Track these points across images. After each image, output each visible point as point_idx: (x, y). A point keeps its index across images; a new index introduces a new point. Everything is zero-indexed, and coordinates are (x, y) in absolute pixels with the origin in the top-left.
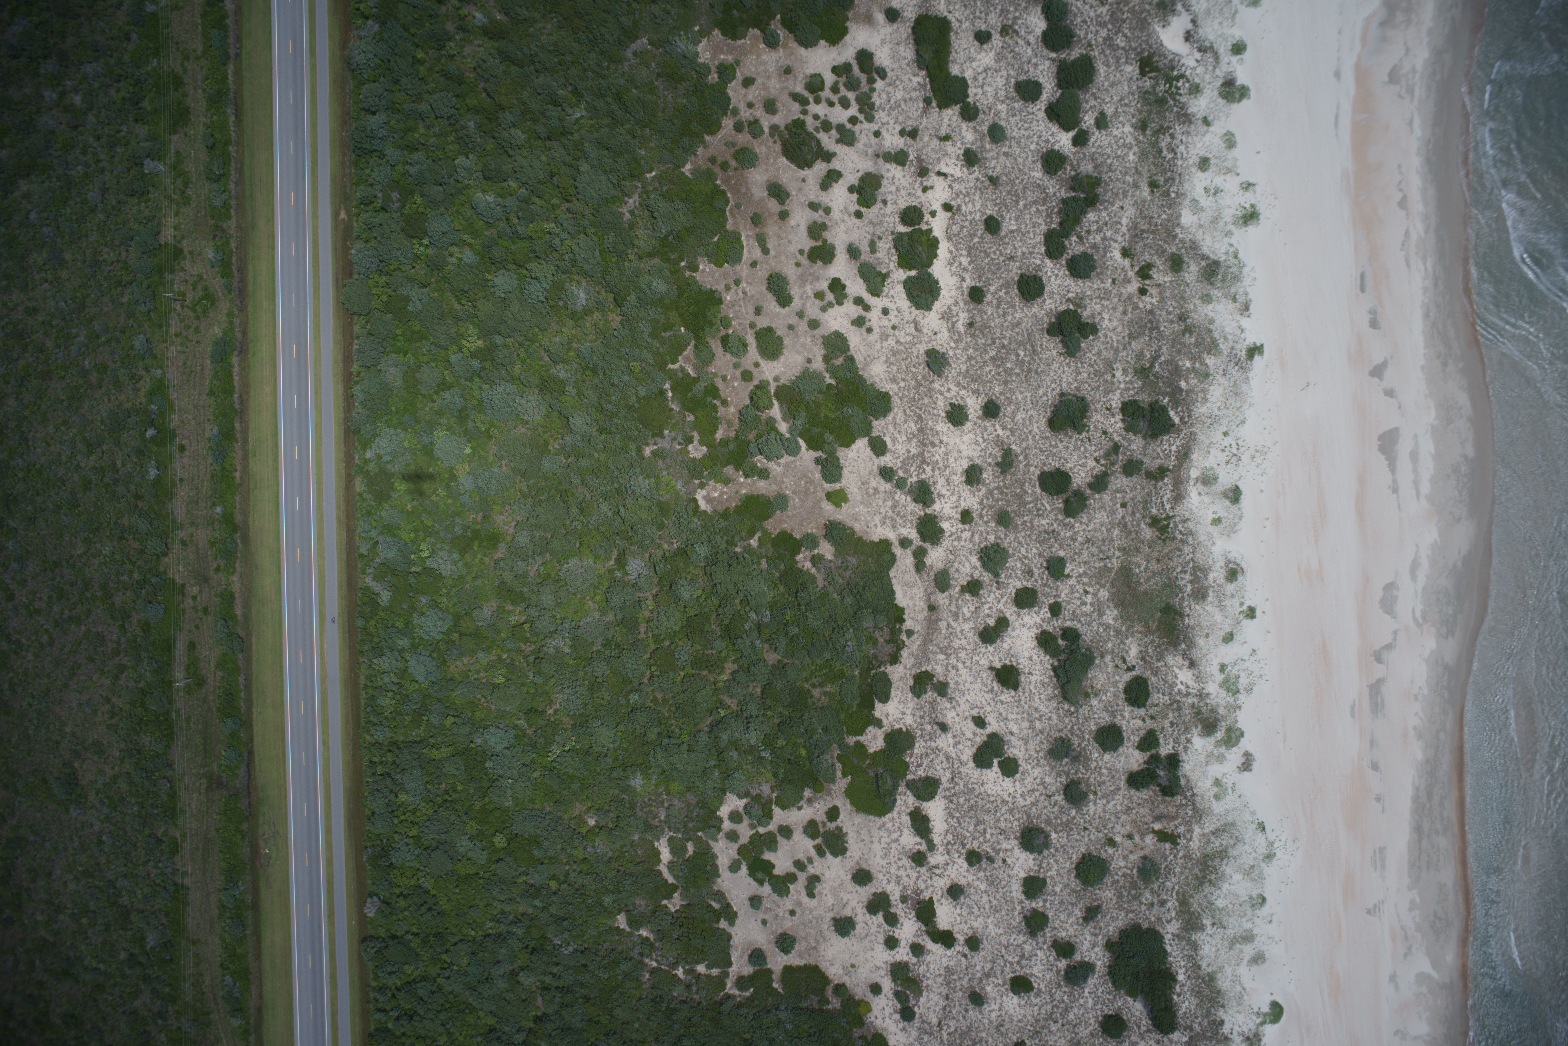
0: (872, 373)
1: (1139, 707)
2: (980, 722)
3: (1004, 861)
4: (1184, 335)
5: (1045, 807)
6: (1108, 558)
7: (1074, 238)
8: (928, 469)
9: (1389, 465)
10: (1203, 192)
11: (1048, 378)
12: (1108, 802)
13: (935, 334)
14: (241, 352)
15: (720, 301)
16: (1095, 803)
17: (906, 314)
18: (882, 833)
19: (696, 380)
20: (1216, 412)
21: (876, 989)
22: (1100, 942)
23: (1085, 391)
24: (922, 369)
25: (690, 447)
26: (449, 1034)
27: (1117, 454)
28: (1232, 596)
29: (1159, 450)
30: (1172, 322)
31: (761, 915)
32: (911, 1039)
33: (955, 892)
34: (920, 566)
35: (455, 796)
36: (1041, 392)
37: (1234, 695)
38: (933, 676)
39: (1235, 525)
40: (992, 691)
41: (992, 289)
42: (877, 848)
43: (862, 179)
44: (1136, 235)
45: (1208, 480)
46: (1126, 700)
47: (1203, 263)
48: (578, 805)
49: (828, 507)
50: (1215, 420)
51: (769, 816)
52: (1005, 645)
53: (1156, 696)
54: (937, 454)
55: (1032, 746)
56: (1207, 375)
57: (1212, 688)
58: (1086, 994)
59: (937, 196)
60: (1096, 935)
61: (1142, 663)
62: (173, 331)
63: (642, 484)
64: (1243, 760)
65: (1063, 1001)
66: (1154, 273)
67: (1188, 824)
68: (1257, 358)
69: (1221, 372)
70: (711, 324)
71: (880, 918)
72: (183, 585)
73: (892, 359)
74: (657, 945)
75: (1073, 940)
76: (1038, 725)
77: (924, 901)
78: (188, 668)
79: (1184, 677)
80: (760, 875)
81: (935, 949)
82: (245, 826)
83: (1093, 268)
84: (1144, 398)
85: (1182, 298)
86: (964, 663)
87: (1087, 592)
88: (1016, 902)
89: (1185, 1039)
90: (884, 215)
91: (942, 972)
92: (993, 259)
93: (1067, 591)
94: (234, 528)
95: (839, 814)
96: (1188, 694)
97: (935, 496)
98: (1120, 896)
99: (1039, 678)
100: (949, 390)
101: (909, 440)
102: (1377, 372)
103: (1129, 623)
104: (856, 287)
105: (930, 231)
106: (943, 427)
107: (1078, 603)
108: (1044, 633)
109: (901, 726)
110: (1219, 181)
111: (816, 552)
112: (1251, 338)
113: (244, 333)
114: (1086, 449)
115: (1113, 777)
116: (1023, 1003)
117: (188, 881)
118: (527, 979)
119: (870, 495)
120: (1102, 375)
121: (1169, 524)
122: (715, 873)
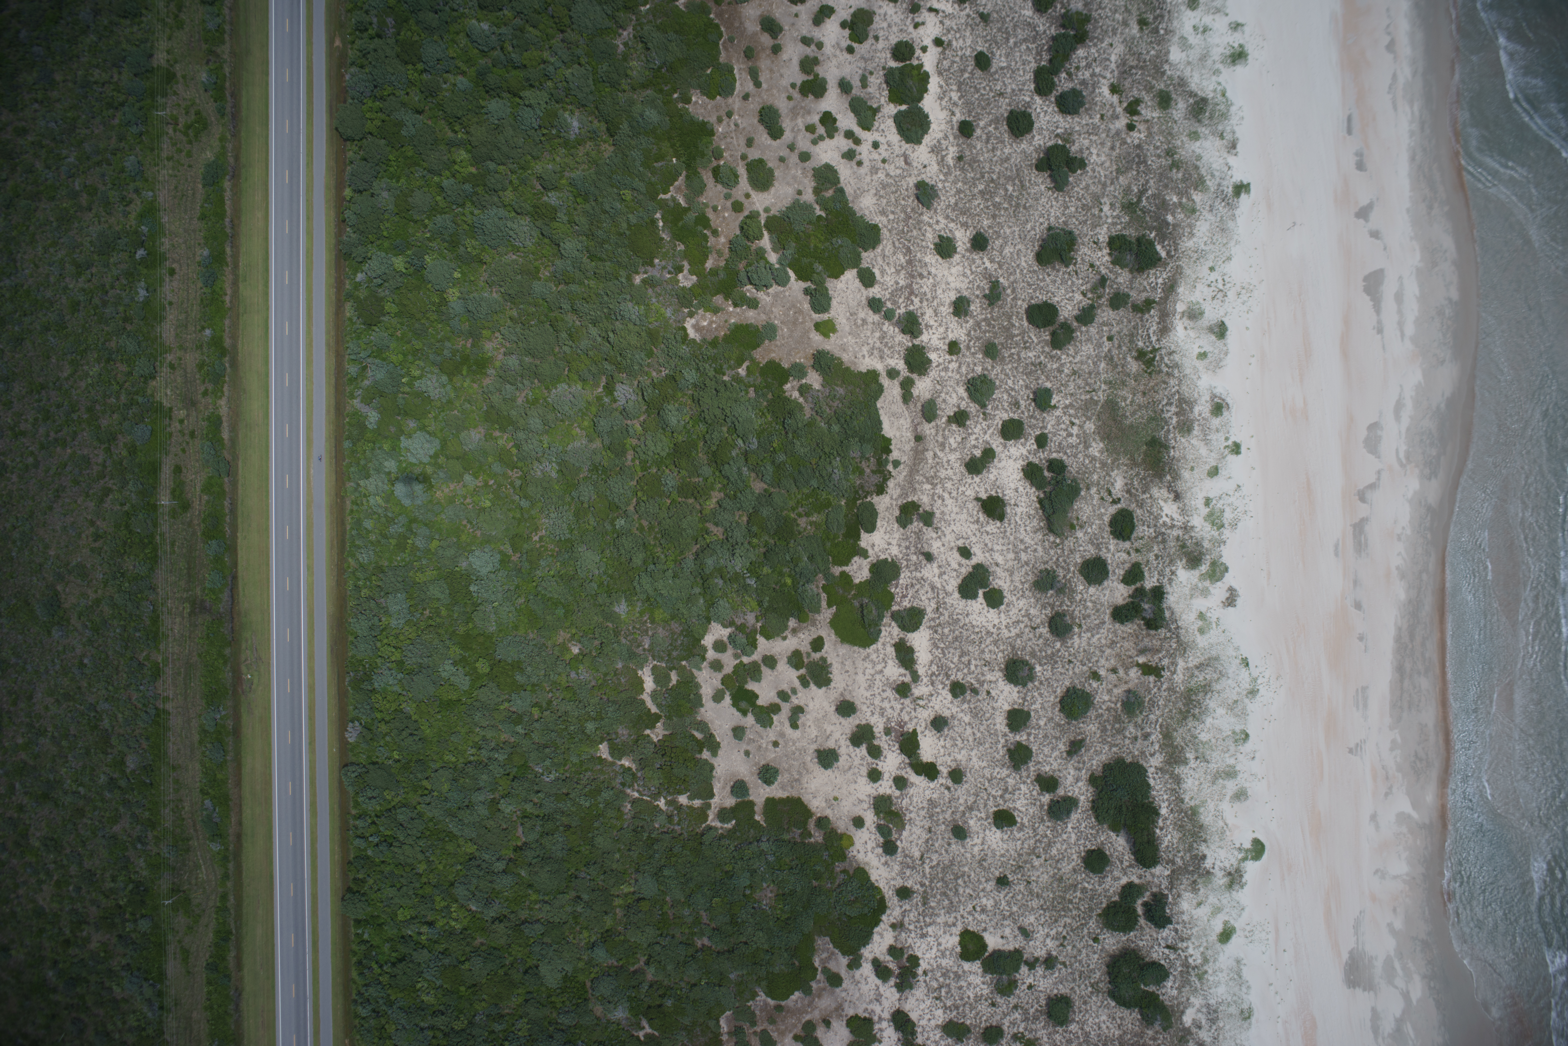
0: (862, 205)
1: (1124, 540)
2: (965, 552)
3: (988, 693)
4: (1171, 170)
5: (1030, 639)
6: (1094, 390)
7: (1064, 75)
8: (916, 301)
9: (1374, 306)
10: (1191, 30)
11: (1036, 213)
12: (1093, 636)
13: (925, 167)
14: (233, 176)
15: (711, 133)
16: (1080, 636)
17: (896, 148)
18: (866, 665)
19: (687, 210)
20: (1202, 246)
21: (858, 822)
22: (1084, 777)
23: (1073, 225)
24: (911, 202)
25: (680, 276)
26: (429, 862)
27: (1104, 287)
28: (1218, 431)
29: (1145, 283)
30: (1159, 156)
31: (744, 747)
32: (893, 874)
33: (939, 723)
34: (907, 397)
35: (438, 620)
36: (1029, 227)
37: (1218, 529)
38: (919, 506)
39: (1221, 360)
40: (977, 521)
41: (982, 124)
42: (861, 679)
43: (854, 15)
44: (1125, 72)
45: (1194, 314)
46: (1112, 533)
47: (1191, 101)
48: (562, 633)
49: (816, 338)
50: (1201, 255)
51: (754, 645)
52: (992, 477)
53: (1141, 528)
54: (925, 285)
55: (1017, 577)
56: (1194, 211)
57: (1197, 521)
58: (1069, 829)
59: (928, 32)
60: (1079, 769)
61: (1127, 496)
62: (164, 155)
63: (632, 310)
64: (1228, 595)
65: (1046, 836)
66: (1142, 108)
67: (1172, 656)
68: (1243, 196)
69: (1208, 208)
70: (703, 155)
71: (863, 750)
72: (171, 409)
73: (882, 192)
74: (639, 774)
75: (1056, 774)
76: (1024, 557)
77: (908, 733)
78: (173, 492)
79: (1169, 510)
80: (743, 705)
81: (918, 781)
82: (227, 651)
83: (1082, 104)
84: (1132, 233)
85: (1170, 134)
86: (950, 493)
87: (1073, 424)
88: (1000, 734)
89: (1167, 873)
90: (875, 51)
91: (925, 805)
92: (982, 95)
93: (1053, 422)
94: (223, 352)
95: (823, 643)
96: (1173, 527)
97: (923, 326)
98: (1104, 730)
99: (1025, 510)
100: (938, 222)
101: (898, 272)
102: (1363, 213)
103: (1115, 456)
104: (847, 121)
105: (921, 66)
106: (932, 259)
107: (1065, 434)
108: (1030, 465)
109: (887, 556)
110: (1207, 20)
111: (804, 381)
112: (1238, 176)
113: (237, 158)
114: (1073, 282)
115: (1098, 611)
116: (1006, 837)
117: (169, 706)
118: (507, 808)
119: (859, 325)
120: (1090, 209)
121: (1155, 357)
122: (698, 702)
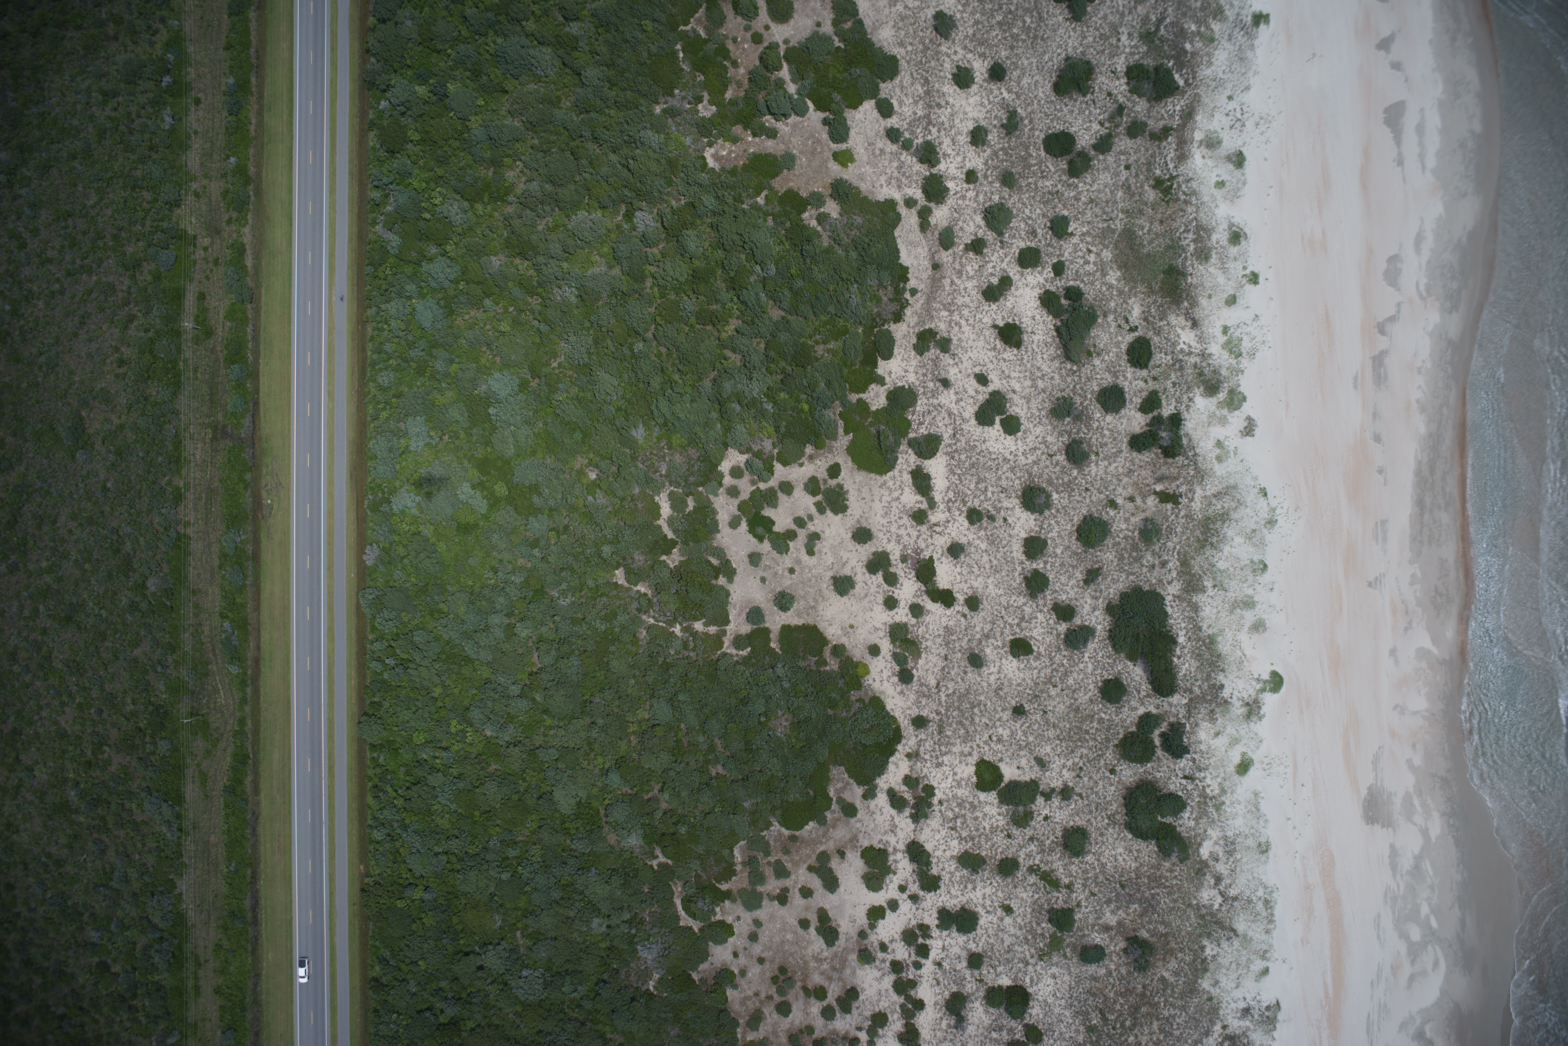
0: (881, 37)
1: (1141, 368)
2: (982, 379)
3: (1005, 520)
5: (1047, 467)
6: (1111, 219)
8: (934, 130)
9: (1395, 138)
11: (1054, 44)
12: (1110, 464)
14: (258, 7)
16: (1097, 464)
18: (883, 492)
19: (707, 41)
20: (1221, 75)
21: (874, 650)
22: (1101, 606)
23: (1091, 55)
24: (930, 33)
25: (700, 107)
26: (445, 687)
27: (1121, 116)
28: (1235, 259)
29: (1163, 111)
31: (761, 573)
32: (909, 703)
33: (955, 550)
34: (924, 225)
36: (1046, 58)
37: (1236, 358)
38: (937, 333)
39: (1239, 189)
40: (994, 349)
42: (878, 506)
45: (1212, 143)
46: (1129, 361)
48: (579, 457)
49: (834, 168)
50: (1220, 83)
51: (770, 471)
52: (1008, 304)
53: (1158, 356)
54: (943, 115)
55: (1034, 405)
56: (1212, 40)
57: (1215, 349)
58: (1086, 659)
60: (1096, 598)
61: (1144, 324)
63: (651, 138)
64: (1246, 424)
65: (1063, 665)
67: (1190, 483)
68: (1262, 26)
69: (1226, 37)
71: (879, 578)
72: (195, 237)
73: (900, 24)
74: (655, 600)
75: (1073, 603)
76: (1041, 384)
77: (924, 560)
78: (196, 318)
79: (1187, 337)
80: (760, 530)
81: (934, 608)
82: (248, 476)
84: (1150, 62)
86: (967, 320)
87: (1090, 251)
88: (1017, 562)
89: (1185, 701)
91: (941, 632)
93: (1070, 250)
94: (247, 181)
95: (840, 470)
96: (1190, 353)
97: (941, 155)
98: (1121, 558)
99: (1042, 338)
100: (956, 53)
101: (916, 103)
102: (1385, 45)
103: (1132, 284)
106: (949, 89)
107: (1082, 262)
108: (1047, 292)
109: (904, 383)
111: (822, 210)
112: (1257, 6)
114: (1090, 112)
115: (1115, 439)
116: (1022, 666)
117: (190, 531)
118: (523, 631)
119: (876, 155)
120: (1107, 38)
121: (1172, 185)
122: (714, 528)
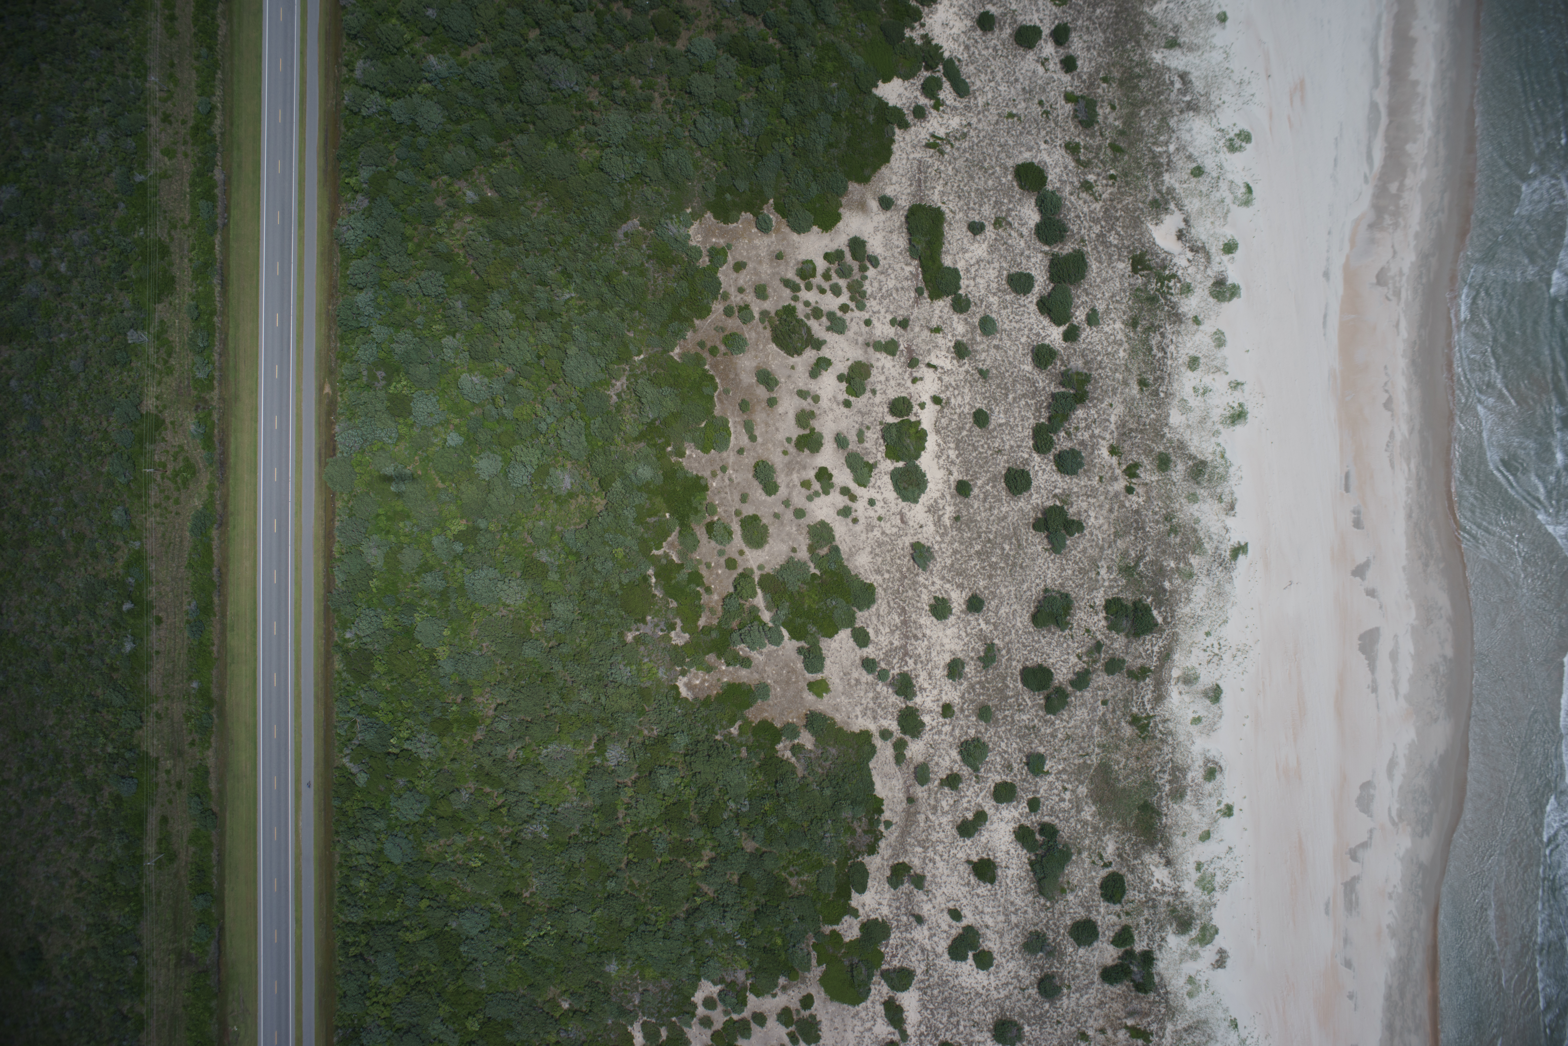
0: (857, 563)
1: (1114, 903)
2: (956, 915)
4: (1169, 535)
5: (1019, 1000)
6: (1087, 754)
7: (1063, 434)
8: (911, 662)
9: (1369, 665)
10: (1191, 391)
11: (1033, 574)
12: (1082, 996)
13: (921, 527)
14: (221, 525)
15: (706, 488)
16: (1069, 997)
17: (893, 505)
18: (855, 1022)
19: (681, 566)
20: (1199, 612)
23: (1070, 588)
24: (907, 561)
25: (673, 634)
27: (1099, 652)
28: (1210, 795)
29: (1141, 649)
30: (1157, 522)
34: (900, 758)
35: (428, 978)
36: (1025, 587)
37: (1209, 893)
38: (910, 868)
39: (1215, 724)
40: (968, 884)
41: (979, 483)
42: (850, 1037)
43: (852, 368)
44: (1124, 434)
45: (1189, 679)
46: (1102, 895)
47: (1190, 463)
48: (552, 988)
49: (809, 697)
50: (1198, 620)
51: (743, 1003)
52: (983, 839)
53: (1132, 893)
54: (920, 648)
55: (1007, 939)
56: (1191, 575)
57: (1188, 886)
59: (927, 388)
61: (1119, 860)
62: (152, 502)
63: (624, 672)
64: (1217, 957)
66: (1140, 472)
67: (1161, 1021)
68: (1241, 557)
69: (1205, 572)
70: (697, 511)
72: (157, 759)
73: (877, 551)
76: (1014, 919)
78: (160, 843)
79: (1161, 874)
82: (214, 1004)
83: (1080, 465)
84: (1128, 597)
85: (1169, 497)
86: (941, 856)
87: (1065, 789)
90: (873, 405)
92: (980, 453)
93: (1045, 787)
94: (210, 702)
95: (813, 1002)
96: (1164, 893)
97: (917, 689)
99: (1016, 872)
100: (933, 583)
101: (892, 632)
102: (1360, 571)
103: (1107, 819)
104: (843, 477)
105: (919, 422)
106: (926, 620)
107: (1057, 799)
108: (1022, 827)
109: (878, 916)
110: (1207, 380)
111: (796, 741)
112: (1236, 538)
113: (225, 506)
114: (1068, 645)
115: (1087, 971)
119: (852, 685)
120: (1087, 572)
121: (1149, 723)
